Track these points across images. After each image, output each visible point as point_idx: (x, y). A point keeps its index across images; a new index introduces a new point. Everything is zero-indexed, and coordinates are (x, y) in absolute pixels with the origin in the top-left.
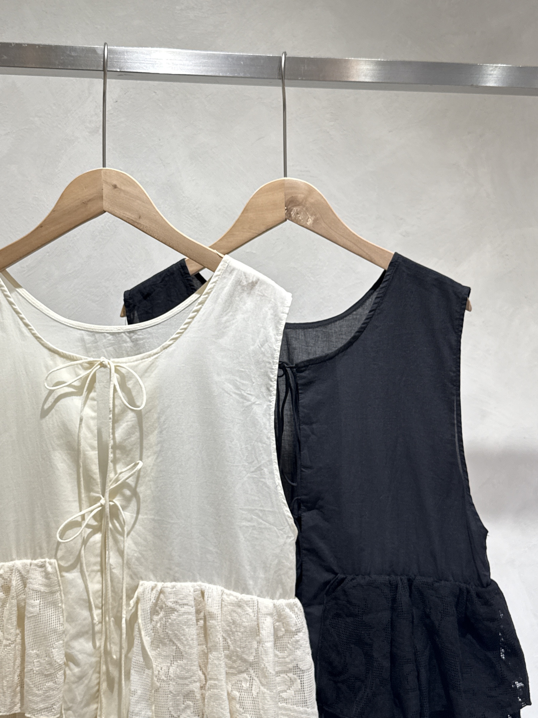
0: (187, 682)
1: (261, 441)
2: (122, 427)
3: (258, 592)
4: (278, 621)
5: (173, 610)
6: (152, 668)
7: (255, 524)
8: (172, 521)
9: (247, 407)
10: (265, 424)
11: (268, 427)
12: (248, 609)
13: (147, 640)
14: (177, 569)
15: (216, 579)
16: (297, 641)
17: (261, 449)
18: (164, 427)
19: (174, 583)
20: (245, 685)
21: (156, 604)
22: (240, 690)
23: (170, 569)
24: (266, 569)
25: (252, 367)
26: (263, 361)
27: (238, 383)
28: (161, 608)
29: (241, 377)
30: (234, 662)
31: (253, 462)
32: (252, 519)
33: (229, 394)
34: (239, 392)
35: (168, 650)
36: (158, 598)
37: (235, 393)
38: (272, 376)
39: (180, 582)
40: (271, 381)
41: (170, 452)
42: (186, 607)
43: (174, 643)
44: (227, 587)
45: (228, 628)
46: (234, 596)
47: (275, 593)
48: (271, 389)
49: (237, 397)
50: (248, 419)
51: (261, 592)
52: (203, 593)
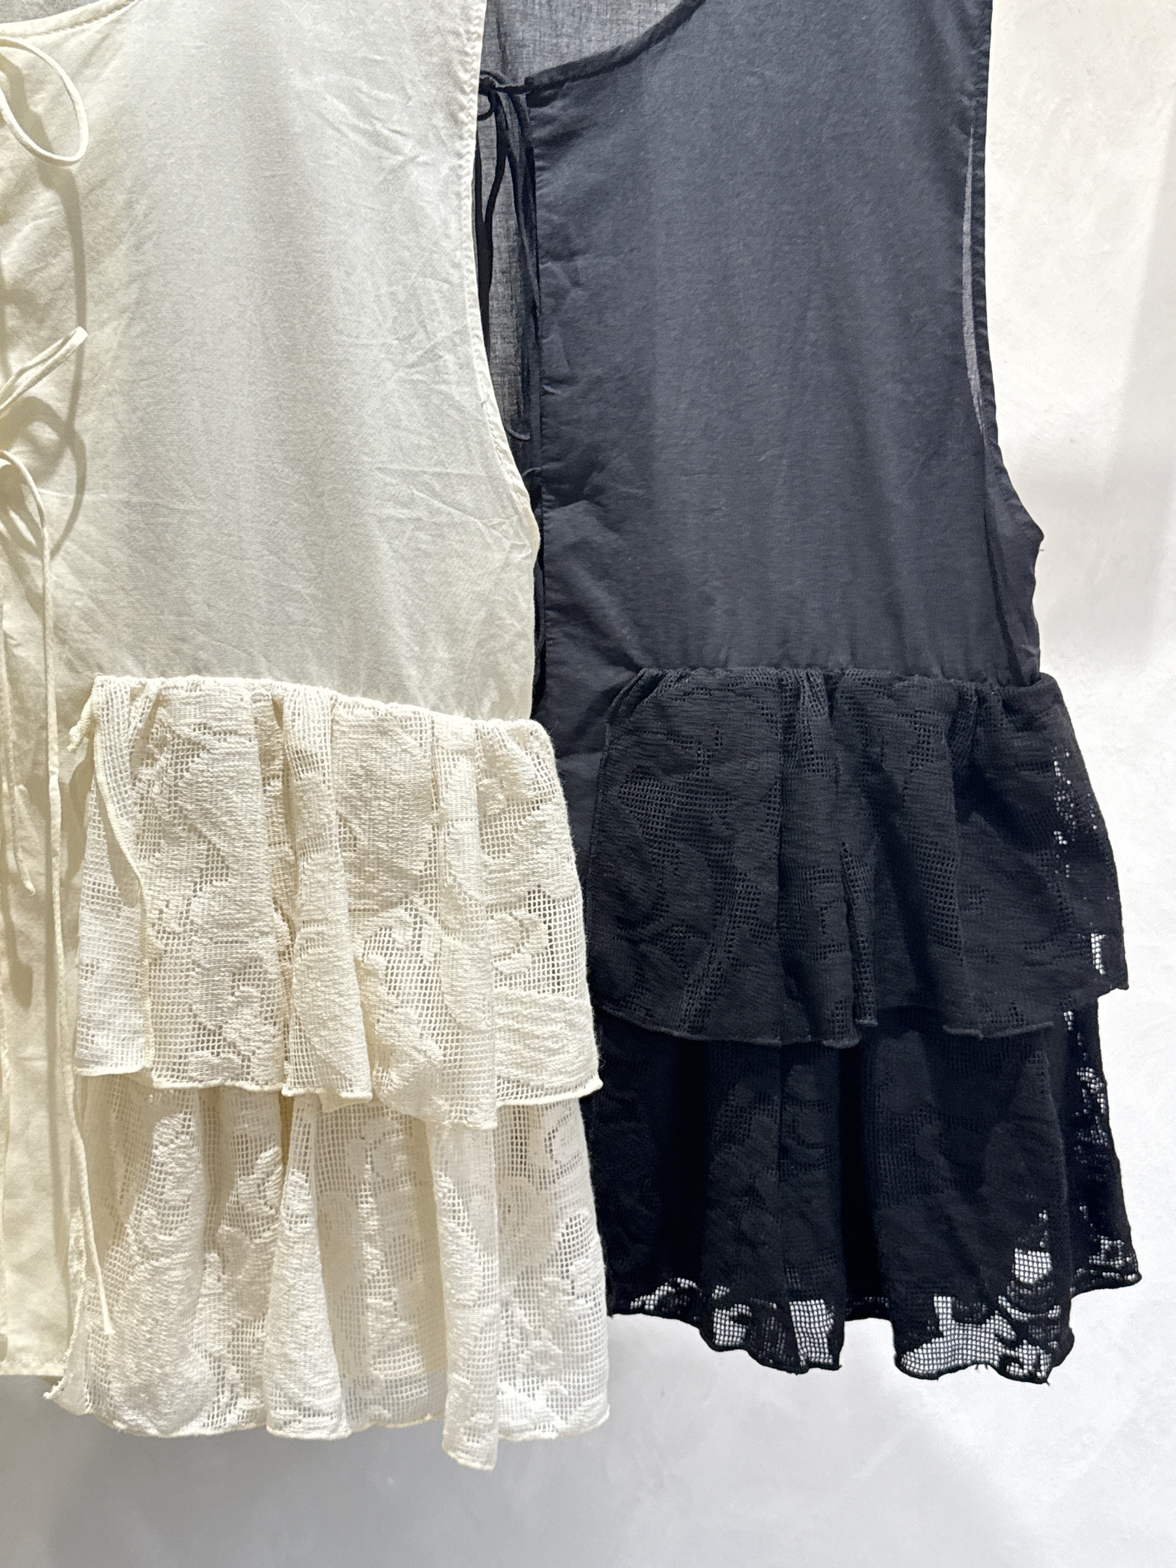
0: (240, 934)
1: (434, 275)
2: (19, 236)
3: (432, 698)
4: (487, 774)
5: (196, 747)
6: (141, 900)
7: (422, 513)
8: (182, 507)
9: (393, 171)
10: (445, 223)
11: (453, 231)
12: (407, 738)
13: (123, 829)
14: (201, 638)
15: (312, 668)
16: (542, 824)
17: (436, 297)
18: (145, 232)
19: (195, 678)
20: (402, 936)
21: (145, 735)
22: (385, 950)
23: (183, 640)
24: (453, 636)
25: (406, 50)
26: (438, 30)
27: (366, 100)
28: (162, 744)
29: (370, 80)
30: (371, 878)
31: (412, 336)
32: (412, 499)
33: (338, 130)
34: (367, 127)
35: (188, 854)
36: (151, 719)
37: (355, 129)
38: (464, 76)
39: (213, 674)
40: (463, 92)
41: (167, 305)
42: (232, 739)
43: (201, 834)
44: (346, 687)
45: (353, 791)
46: (367, 707)
47: (480, 700)
48: (462, 116)
49: (363, 142)
50: (396, 207)
51: (442, 699)
52: (278, 708)
